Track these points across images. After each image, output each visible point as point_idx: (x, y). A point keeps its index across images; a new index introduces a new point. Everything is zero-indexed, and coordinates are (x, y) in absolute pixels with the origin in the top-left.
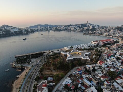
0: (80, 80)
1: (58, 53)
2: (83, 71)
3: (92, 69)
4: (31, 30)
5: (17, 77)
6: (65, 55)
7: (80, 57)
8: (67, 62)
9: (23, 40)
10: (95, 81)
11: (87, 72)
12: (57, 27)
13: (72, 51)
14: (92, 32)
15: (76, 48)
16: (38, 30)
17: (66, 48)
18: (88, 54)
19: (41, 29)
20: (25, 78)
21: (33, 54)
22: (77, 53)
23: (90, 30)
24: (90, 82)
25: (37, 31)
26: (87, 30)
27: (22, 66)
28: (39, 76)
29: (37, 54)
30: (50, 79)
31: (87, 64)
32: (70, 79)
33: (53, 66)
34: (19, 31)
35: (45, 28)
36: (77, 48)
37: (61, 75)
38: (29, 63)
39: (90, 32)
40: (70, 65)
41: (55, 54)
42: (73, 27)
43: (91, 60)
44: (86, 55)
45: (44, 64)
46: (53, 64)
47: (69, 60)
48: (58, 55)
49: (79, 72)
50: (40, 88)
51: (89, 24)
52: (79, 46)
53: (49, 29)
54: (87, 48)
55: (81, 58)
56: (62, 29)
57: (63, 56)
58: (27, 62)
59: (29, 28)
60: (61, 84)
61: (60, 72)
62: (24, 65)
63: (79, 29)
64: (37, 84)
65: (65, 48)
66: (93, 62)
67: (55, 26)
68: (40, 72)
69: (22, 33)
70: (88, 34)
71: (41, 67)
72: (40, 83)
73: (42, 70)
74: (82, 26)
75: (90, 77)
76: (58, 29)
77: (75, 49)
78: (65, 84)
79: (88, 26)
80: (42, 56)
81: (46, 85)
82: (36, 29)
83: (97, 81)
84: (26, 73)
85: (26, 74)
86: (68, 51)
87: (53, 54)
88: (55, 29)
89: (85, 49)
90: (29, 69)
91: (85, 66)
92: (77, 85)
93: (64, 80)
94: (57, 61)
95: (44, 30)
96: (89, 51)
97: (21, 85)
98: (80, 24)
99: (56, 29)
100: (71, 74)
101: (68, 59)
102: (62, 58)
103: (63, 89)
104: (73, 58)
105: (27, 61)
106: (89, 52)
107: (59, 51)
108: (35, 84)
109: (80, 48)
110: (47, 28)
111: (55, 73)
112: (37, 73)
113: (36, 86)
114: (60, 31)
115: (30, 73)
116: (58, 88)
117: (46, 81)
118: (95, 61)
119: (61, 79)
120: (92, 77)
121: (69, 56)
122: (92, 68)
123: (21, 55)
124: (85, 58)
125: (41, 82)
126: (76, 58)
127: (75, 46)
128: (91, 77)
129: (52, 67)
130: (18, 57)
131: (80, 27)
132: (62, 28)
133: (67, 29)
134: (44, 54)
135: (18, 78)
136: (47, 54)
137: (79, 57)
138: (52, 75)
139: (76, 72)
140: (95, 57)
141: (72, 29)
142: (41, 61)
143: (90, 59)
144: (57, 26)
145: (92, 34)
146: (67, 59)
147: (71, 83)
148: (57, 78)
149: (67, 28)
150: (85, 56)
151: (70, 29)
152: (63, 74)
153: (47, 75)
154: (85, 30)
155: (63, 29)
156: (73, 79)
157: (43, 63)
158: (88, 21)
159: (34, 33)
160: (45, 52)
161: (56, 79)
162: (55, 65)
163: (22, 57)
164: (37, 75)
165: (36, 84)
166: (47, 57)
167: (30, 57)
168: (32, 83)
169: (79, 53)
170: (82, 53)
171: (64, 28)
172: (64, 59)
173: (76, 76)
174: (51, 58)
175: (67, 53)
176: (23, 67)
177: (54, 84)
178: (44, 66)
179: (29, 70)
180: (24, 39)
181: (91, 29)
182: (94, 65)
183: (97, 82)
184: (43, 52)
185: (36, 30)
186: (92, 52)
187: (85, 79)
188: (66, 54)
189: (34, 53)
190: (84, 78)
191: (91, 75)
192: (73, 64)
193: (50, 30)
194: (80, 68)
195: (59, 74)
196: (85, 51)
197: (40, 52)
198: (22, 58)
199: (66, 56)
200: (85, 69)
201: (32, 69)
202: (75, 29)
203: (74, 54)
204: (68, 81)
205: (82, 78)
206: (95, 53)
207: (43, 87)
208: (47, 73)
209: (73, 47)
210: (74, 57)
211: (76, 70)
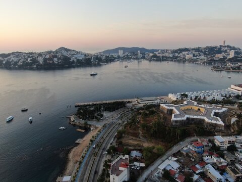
0: (197, 166)
1: (154, 106)
2: (207, 149)
3: (226, 145)
4: (106, 57)
5: (77, 142)
6: (168, 110)
7: (202, 118)
8: (172, 124)
9: (91, 75)
10: (233, 174)
11: (215, 150)
12: (157, 53)
13: (185, 103)
14: (232, 66)
15: (193, 98)
16: (119, 57)
17: (172, 97)
18: (219, 111)
19: (124, 56)
20: (90, 147)
21: (106, 104)
22: (196, 108)
23: (230, 60)
24: (221, 174)
25: (116, 60)
26: (223, 60)
27: (86, 124)
28: (116, 146)
29: (114, 103)
30: (135, 154)
31: (216, 133)
32: (175, 161)
33: (143, 129)
34: (86, 60)
35: (134, 54)
36: (197, 97)
37: (158, 149)
38: (98, 120)
39: (229, 65)
40: (178, 131)
41: (148, 107)
42: (190, 52)
43: (228, 126)
44: (216, 114)
45: (126, 124)
46: (144, 126)
47: (176, 121)
48: (154, 109)
49: (197, 150)
50: (116, 169)
51: (228, 46)
52: (201, 95)
53: (140, 55)
54: (220, 98)
55: (203, 120)
56: (166, 57)
57: (166, 111)
58: (95, 117)
59: (102, 54)
60: (157, 169)
61: (156, 143)
62: (89, 123)
63: (202, 57)
64: (111, 161)
65: (170, 96)
66: (232, 130)
67: (152, 51)
68: (118, 139)
69: (91, 62)
70: (224, 68)
71: (120, 128)
72: (117, 160)
73: (122, 134)
74: (212, 51)
75: (221, 163)
76: (158, 57)
77: (191, 99)
78: (164, 170)
79: (226, 50)
80: (123, 109)
81: (127, 165)
82: (115, 55)
83: (238, 175)
84: (93, 137)
85: (93, 139)
86: (175, 102)
87: (144, 106)
88: (152, 56)
89: (214, 102)
90: (99, 129)
91: (211, 138)
92: (191, 175)
93: (164, 161)
94: (152, 122)
95: (131, 58)
96: (223, 105)
97: (83, 157)
98: (207, 48)
99: (155, 56)
100: (179, 151)
101: (176, 119)
102: (162, 115)
103: (159, 177)
104: (185, 118)
105: (96, 115)
106: (224, 109)
107: (156, 101)
108: (107, 159)
109: (202, 98)
110: (137, 55)
111: (146, 145)
112: (112, 141)
113: (108, 163)
114: (161, 61)
115: (98, 138)
116: (149, 175)
117: (127, 156)
118: (236, 128)
119: (157, 158)
120: (226, 164)
121: (178, 113)
122: (229, 145)
123: (86, 104)
124: (212, 120)
125: (119, 159)
126: (193, 119)
127: (192, 94)
128: (223, 164)
129: (141, 132)
130: (81, 106)
131: (207, 54)
132: (167, 55)
133: (176, 58)
134: (128, 105)
135: (78, 144)
136: (133, 105)
137: (199, 117)
138: (139, 148)
139: (191, 148)
140: (236, 121)
141: (187, 57)
142: (121, 118)
143: (223, 124)
144: (157, 51)
145: (234, 68)
146: (173, 118)
147: (177, 170)
148: (149, 154)
149: (177, 55)
150: (212, 115)
151: (184, 58)
152: (162, 147)
153: (130, 146)
154: (217, 59)
155: (169, 57)
156: (182, 161)
157: (123, 122)
158: (224, 42)
159: (112, 63)
160: (130, 100)
161: (146, 155)
162: (146, 128)
163: (87, 107)
164: (111, 144)
165: (109, 160)
166: (132, 110)
167: (100, 108)
168: (101, 156)
169: (199, 109)
170: (206, 109)
171: (171, 55)
172: (166, 118)
173: (190, 157)
174: (141, 113)
175: (173, 106)
176: (88, 125)
177: (143, 165)
178: (125, 128)
179: (99, 133)
180: (93, 73)
181: (233, 58)
182: (232, 138)
183: (238, 177)
184: (125, 100)
185: (115, 58)
186: (229, 109)
187: (209, 165)
188: (171, 108)
189: (110, 101)
190: (208, 163)
191: (225, 160)
192: (184, 130)
193: (142, 58)
194: (199, 141)
195: (154, 148)
196: (213, 105)
197: (120, 101)
198: (87, 109)
199: (171, 112)
200: (210, 144)
201: (104, 131)
202: (195, 58)
203: (188, 110)
204: (171, 163)
205: (203, 163)
206: (239, 112)
207: (121, 168)
208: (131, 142)
209: (186, 96)
210: (188, 116)
211: (191, 144)
